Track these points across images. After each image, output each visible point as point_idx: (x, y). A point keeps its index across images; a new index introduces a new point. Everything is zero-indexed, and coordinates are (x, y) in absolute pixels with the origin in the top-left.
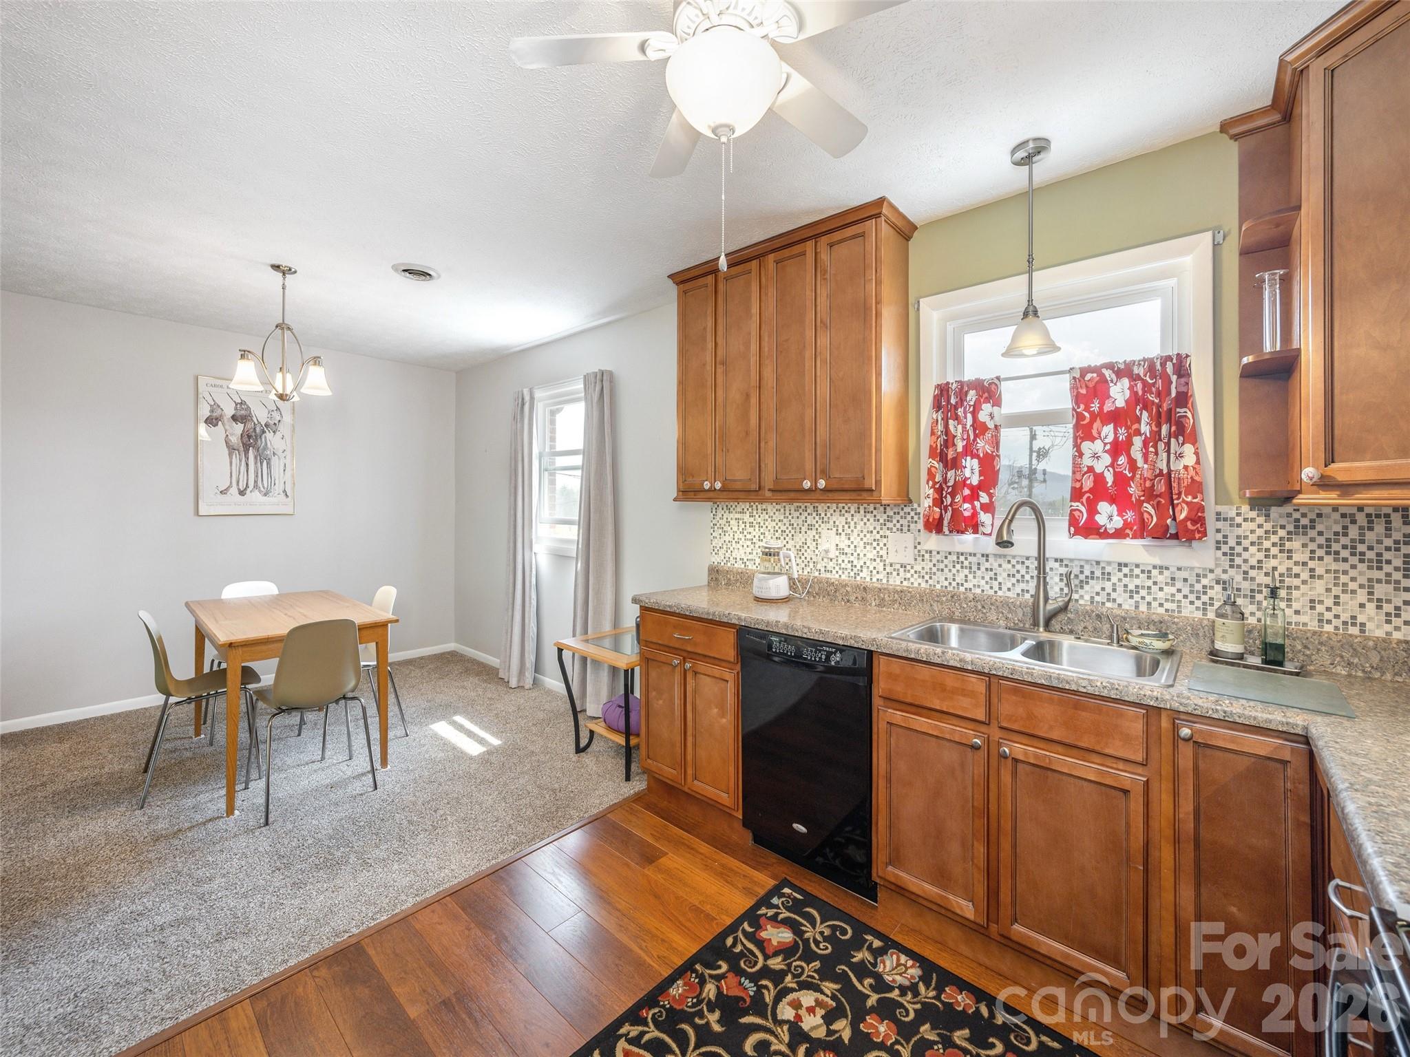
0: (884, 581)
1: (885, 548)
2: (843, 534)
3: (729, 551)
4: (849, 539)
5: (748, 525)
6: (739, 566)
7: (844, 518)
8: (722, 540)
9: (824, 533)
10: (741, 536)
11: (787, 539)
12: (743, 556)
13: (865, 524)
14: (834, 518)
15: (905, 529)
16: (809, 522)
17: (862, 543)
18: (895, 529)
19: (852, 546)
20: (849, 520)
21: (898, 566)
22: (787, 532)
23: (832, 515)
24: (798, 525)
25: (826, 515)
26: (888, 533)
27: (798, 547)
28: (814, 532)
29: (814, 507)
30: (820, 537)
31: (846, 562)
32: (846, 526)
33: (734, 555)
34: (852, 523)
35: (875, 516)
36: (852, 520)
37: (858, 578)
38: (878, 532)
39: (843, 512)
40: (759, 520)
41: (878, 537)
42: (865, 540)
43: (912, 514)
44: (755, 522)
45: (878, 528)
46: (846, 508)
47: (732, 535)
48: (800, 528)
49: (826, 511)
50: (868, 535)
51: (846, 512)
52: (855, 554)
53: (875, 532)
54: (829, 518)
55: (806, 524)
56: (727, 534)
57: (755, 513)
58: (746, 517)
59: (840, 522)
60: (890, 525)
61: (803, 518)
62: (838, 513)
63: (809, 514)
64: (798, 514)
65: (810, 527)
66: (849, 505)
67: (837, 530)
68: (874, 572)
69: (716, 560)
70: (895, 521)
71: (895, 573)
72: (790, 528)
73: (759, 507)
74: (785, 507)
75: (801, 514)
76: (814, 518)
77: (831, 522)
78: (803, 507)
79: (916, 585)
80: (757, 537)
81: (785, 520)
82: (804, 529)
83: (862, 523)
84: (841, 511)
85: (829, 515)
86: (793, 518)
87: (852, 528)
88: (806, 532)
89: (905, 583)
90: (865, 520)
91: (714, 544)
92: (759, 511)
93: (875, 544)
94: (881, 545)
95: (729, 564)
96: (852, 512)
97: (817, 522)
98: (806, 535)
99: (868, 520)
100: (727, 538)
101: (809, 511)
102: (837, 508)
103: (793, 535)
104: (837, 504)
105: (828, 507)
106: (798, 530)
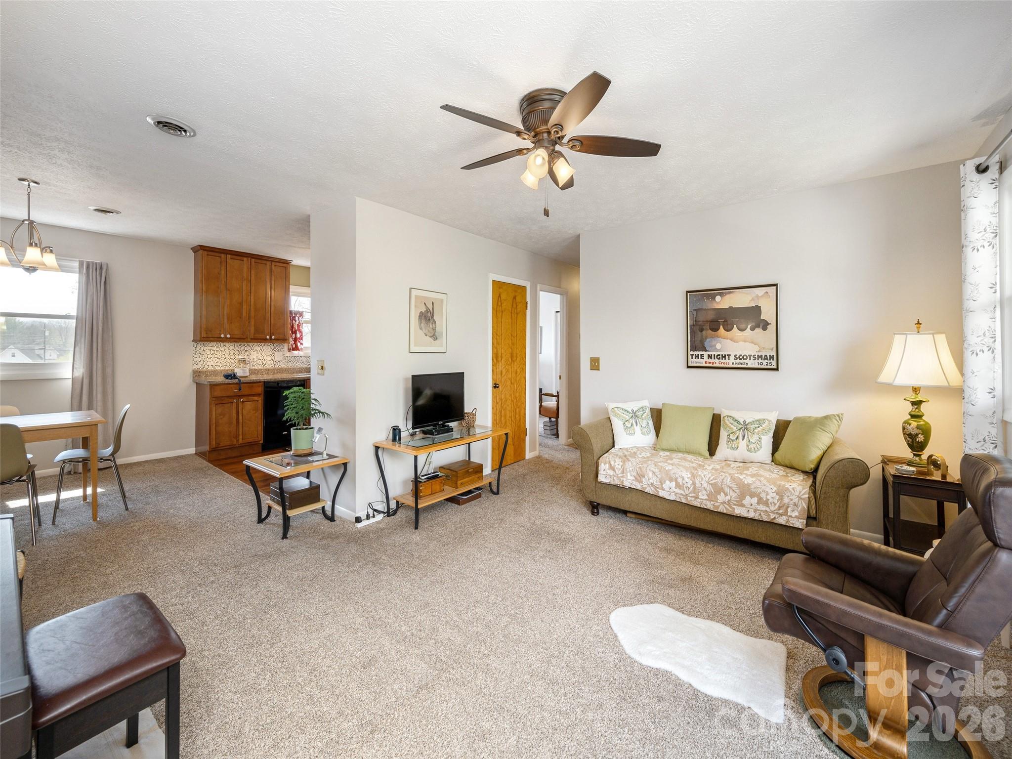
0: (273, 367)
2: (260, 353)
3: (205, 363)
5: (215, 352)
6: (211, 368)
7: (260, 348)
8: (201, 359)
9: (252, 353)
10: (212, 356)
12: (213, 364)
14: (256, 348)
15: (280, 350)
17: (266, 355)
18: (277, 351)
19: (262, 357)
21: (278, 362)
25: (253, 347)
29: (248, 344)
30: (250, 354)
31: (261, 362)
32: (261, 350)
33: (207, 364)
36: (263, 348)
37: (265, 367)
38: (272, 352)
40: (222, 349)
44: (219, 351)
45: (271, 350)
47: (206, 356)
49: (253, 345)
50: (268, 353)
51: (261, 346)
52: (263, 359)
53: (270, 352)
55: (244, 350)
56: (203, 356)
57: (219, 347)
58: (215, 348)
59: (258, 349)
60: (275, 350)
62: (257, 346)
63: (245, 347)
65: (246, 351)
66: (262, 344)
67: (257, 352)
68: (270, 364)
69: (196, 367)
70: (277, 349)
71: (276, 364)
73: (222, 344)
74: (234, 344)
75: (242, 347)
76: (248, 348)
78: (243, 344)
79: (283, 367)
80: (221, 356)
81: (235, 349)
82: (243, 352)
83: (266, 349)
84: (259, 346)
86: (238, 348)
87: (263, 351)
89: (280, 366)
91: (195, 360)
92: (222, 346)
93: (270, 356)
94: (273, 356)
95: (205, 368)
96: (263, 346)
98: (244, 354)
99: (268, 348)
100: (203, 357)
102: (258, 344)
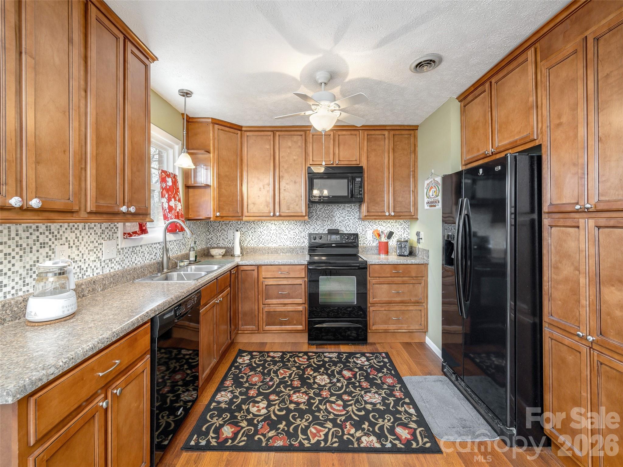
0: (101, 273)
1: (101, 251)
2: (74, 246)
4: (78, 249)
7: (74, 234)
11: (13, 261)
13: (89, 237)
14: (66, 235)
15: (111, 237)
16: (41, 241)
17: (87, 251)
18: (106, 238)
19: (80, 255)
20: (78, 235)
21: (107, 261)
22: (13, 254)
23: (64, 232)
24: (28, 245)
25: (59, 233)
26: (102, 241)
27: (28, 267)
28: (47, 249)
29: (47, 227)
30: (53, 253)
31: (76, 268)
32: (76, 240)
34: (80, 237)
35: (95, 231)
36: (80, 235)
37: (85, 277)
38: (97, 242)
39: (74, 229)
41: (97, 244)
42: (89, 248)
43: (114, 228)
45: (97, 239)
46: (76, 226)
48: (31, 248)
49: (59, 229)
50: (91, 245)
51: (76, 229)
52: (83, 260)
53: (95, 242)
54: (61, 235)
55: (38, 244)
59: (72, 238)
60: (103, 236)
61: (34, 237)
62: (69, 230)
63: (41, 233)
64: (27, 234)
65: (43, 245)
66: (78, 224)
67: (69, 244)
68: (95, 269)
70: (106, 233)
71: (106, 266)
72: (17, 249)
74: (9, 228)
75: (31, 234)
76: (47, 236)
77: (64, 239)
78: (34, 227)
79: (117, 269)
81: (9, 242)
82: (35, 248)
83: (87, 237)
84: (71, 229)
85: (61, 232)
86: (21, 238)
87: (80, 241)
88: (38, 251)
89: (112, 271)
90: (89, 234)
93: (95, 250)
94: (99, 250)
96: (80, 229)
97: (50, 240)
98: (37, 254)
99: (91, 234)
101: (41, 230)
102: (69, 226)
103: (21, 257)
104: (69, 223)
105: (61, 226)
106: (28, 249)
